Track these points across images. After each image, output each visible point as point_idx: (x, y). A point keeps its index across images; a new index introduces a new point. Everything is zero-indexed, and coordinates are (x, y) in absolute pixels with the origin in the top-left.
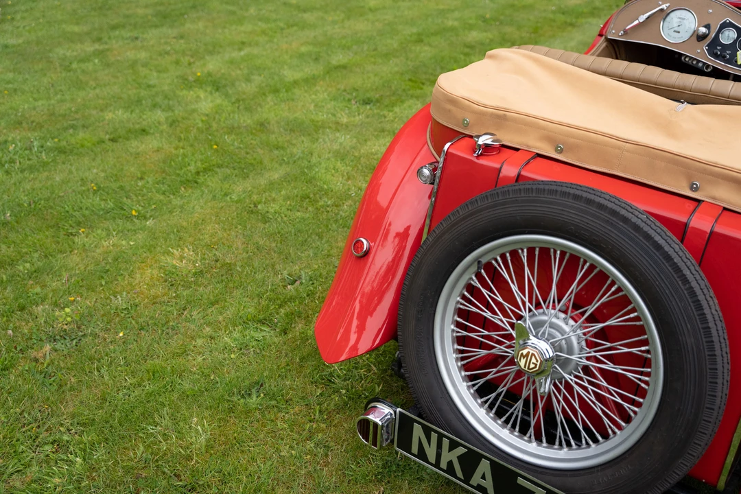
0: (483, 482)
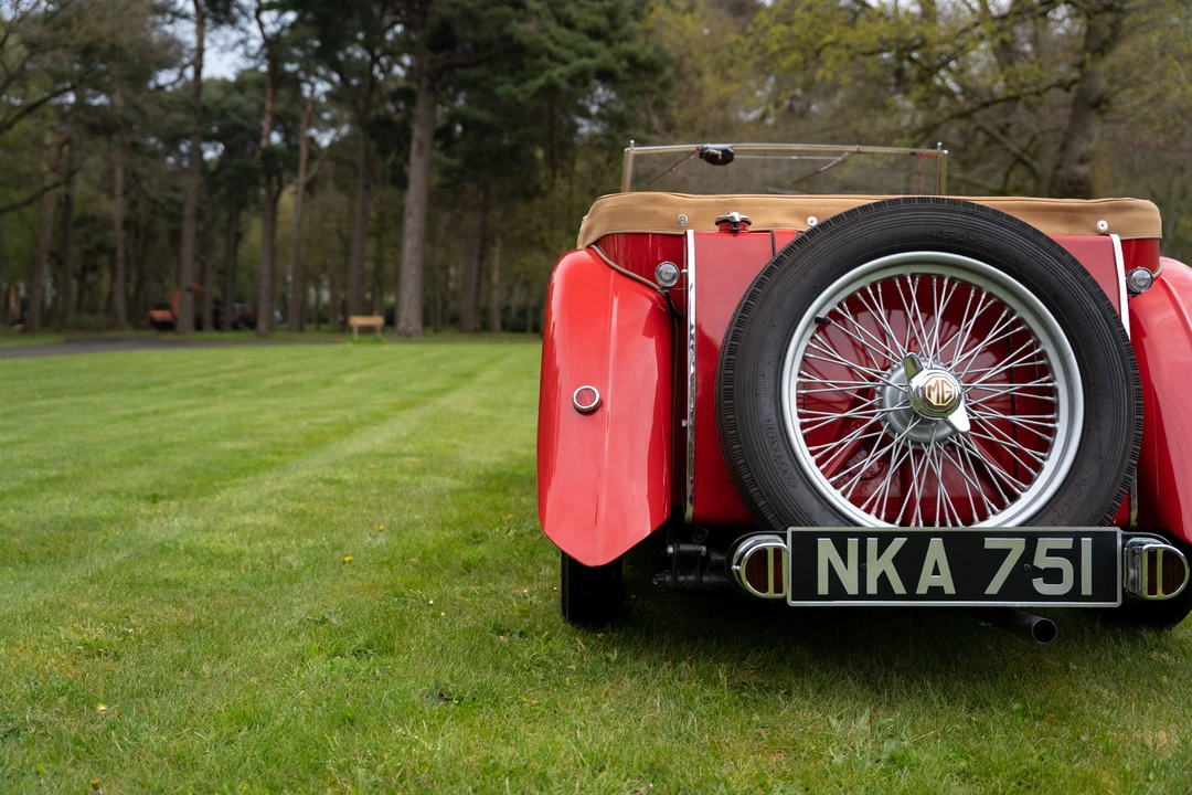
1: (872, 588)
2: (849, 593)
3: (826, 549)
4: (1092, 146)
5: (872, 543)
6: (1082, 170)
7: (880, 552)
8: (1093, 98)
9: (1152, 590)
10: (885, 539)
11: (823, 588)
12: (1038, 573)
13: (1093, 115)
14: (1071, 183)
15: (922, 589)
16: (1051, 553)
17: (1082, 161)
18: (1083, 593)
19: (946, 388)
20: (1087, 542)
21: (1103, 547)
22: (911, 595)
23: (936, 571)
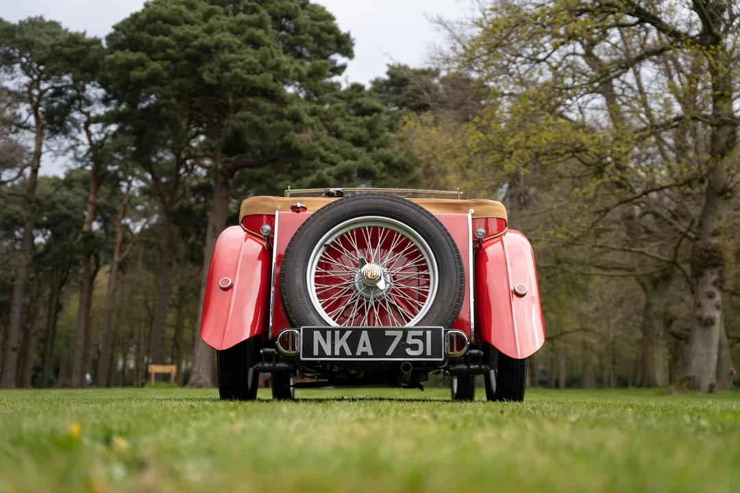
0: (364, 349)
1: (337, 353)
2: (327, 354)
3: (317, 336)
4: (721, 223)
5: (337, 333)
6: (714, 241)
7: (341, 336)
8: (719, 188)
9: (452, 350)
10: (343, 331)
11: (316, 352)
12: (409, 346)
13: (720, 199)
14: (706, 251)
15: (358, 353)
16: (414, 337)
17: (715, 234)
18: (427, 354)
19: (375, 271)
20: (429, 333)
21: (436, 333)
22: (354, 356)
23: (365, 345)
